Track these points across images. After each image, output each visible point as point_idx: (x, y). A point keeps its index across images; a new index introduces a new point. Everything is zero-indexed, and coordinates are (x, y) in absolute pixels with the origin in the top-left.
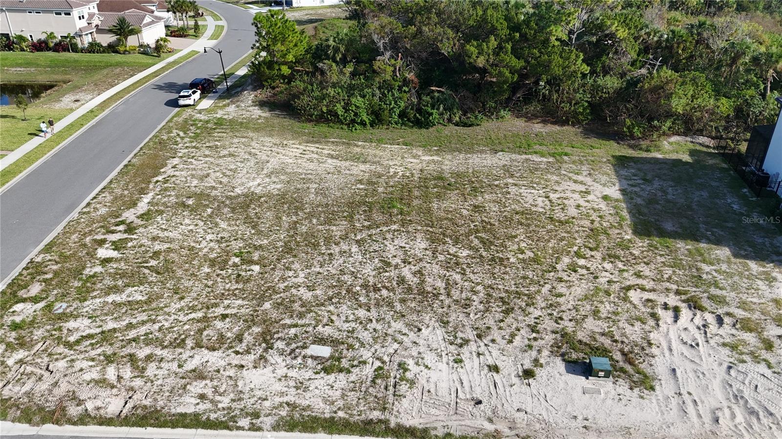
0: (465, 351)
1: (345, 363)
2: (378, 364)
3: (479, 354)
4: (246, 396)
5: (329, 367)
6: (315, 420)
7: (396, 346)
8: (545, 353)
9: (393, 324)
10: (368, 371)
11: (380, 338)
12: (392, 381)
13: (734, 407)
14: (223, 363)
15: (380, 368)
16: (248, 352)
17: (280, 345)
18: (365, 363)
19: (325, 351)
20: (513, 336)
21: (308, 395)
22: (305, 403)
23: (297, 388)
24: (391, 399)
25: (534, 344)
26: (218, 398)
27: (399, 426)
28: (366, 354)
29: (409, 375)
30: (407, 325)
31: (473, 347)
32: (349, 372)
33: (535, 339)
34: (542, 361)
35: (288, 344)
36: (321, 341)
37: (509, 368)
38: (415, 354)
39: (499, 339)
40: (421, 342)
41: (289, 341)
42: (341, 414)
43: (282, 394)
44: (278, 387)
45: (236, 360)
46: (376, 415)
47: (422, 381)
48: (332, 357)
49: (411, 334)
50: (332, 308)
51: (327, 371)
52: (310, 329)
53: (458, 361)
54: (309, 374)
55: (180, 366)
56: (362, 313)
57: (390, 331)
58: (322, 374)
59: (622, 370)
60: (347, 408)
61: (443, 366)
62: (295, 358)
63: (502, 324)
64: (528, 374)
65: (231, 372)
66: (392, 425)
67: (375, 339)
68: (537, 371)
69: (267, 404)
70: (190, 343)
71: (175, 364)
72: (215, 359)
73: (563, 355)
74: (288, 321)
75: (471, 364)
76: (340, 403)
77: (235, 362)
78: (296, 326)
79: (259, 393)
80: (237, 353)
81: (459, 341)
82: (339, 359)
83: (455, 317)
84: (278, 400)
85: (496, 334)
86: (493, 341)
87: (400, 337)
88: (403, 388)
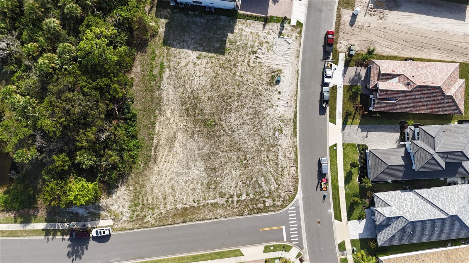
0: (274, 105)
1: (280, 128)
2: (279, 122)
3: (275, 102)
4: (289, 146)
5: (281, 131)
6: (294, 132)
7: (274, 119)
8: (273, 88)
9: (267, 120)
10: (281, 124)
11: (272, 122)
12: (284, 119)
13: (284, 56)
14: (281, 153)
15: (280, 121)
16: (278, 149)
17: (275, 143)
18: (279, 125)
19: (277, 133)
20: (269, 94)
21: (288, 134)
22: (290, 134)
23: (287, 136)
24: (288, 119)
25: (271, 90)
26: (290, 150)
27: (294, 117)
28: (277, 125)
29: (282, 116)
30: (267, 117)
31: (273, 103)
32: (282, 127)
33: (270, 90)
34: (276, 89)
35: (275, 141)
36: (274, 134)
37: (278, 96)
38: (276, 115)
39: (270, 98)
40: (272, 114)
41: (274, 140)
42: (292, 127)
43: (288, 139)
44: (287, 140)
45: (280, 150)
46: (292, 121)
47: (283, 113)
48: (278, 131)
49: (270, 116)
50: (263, 134)
51: (282, 132)
52: (270, 137)
53: (277, 106)
54: (283, 135)
55: (283, 161)
56: (264, 127)
57: (270, 120)
58: (283, 132)
59: (277, 74)
60: (291, 126)
61: (279, 109)
62: (279, 139)
63: (266, 96)
64: (279, 93)
65: (284, 150)
66: (294, 118)
67: (272, 123)
68: (279, 91)
69: (291, 141)
70: (277, 161)
71: (283, 162)
72: (281, 155)
73: (274, 85)
74: (268, 143)
75: (277, 103)
76: (290, 128)
77: (281, 150)
78: (269, 141)
79: (288, 143)
80: (278, 151)
81: (272, 106)
82: (279, 130)
83: (264, 106)
84: (290, 139)
85: (269, 98)
86: (271, 99)
87: (271, 118)
88: (285, 116)
